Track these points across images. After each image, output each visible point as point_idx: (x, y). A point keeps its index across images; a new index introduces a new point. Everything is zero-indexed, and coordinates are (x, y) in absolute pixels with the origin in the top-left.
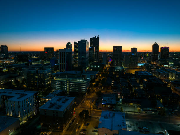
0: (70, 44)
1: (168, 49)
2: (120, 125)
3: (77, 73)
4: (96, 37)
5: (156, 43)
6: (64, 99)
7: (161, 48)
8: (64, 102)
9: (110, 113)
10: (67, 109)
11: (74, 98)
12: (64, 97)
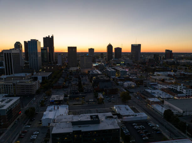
0: (19, 44)
1: (120, 49)
2: (62, 115)
3: (26, 75)
4: (50, 37)
5: (110, 44)
6: (8, 100)
7: (115, 49)
8: (8, 102)
9: (54, 107)
10: (11, 107)
11: (19, 97)
12: (8, 98)
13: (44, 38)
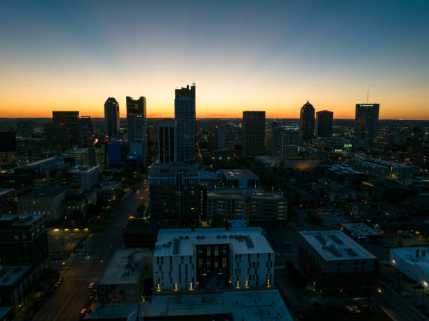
1: (330, 114)
4: (190, 88)
5: (308, 102)
7: (318, 113)
13: (176, 90)
